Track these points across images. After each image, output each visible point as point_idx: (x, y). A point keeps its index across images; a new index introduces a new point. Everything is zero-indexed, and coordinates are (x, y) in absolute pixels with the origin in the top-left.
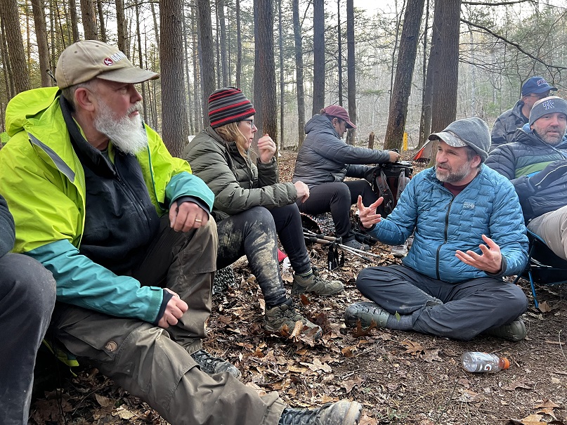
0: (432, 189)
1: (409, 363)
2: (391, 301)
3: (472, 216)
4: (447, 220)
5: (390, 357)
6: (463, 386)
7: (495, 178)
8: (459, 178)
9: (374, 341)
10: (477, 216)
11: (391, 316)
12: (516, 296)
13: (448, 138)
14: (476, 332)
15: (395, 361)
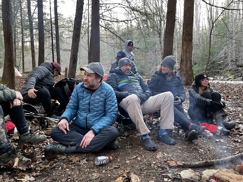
0: (84, 91)
1: (73, 167)
2: (66, 141)
3: (99, 102)
4: (89, 104)
5: (65, 166)
6: (95, 172)
7: (107, 86)
8: (93, 86)
9: (58, 160)
10: (101, 102)
11: (67, 147)
12: (114, 131)
13: (87, 70)
14: (101, 148)
15: (67, 168)
